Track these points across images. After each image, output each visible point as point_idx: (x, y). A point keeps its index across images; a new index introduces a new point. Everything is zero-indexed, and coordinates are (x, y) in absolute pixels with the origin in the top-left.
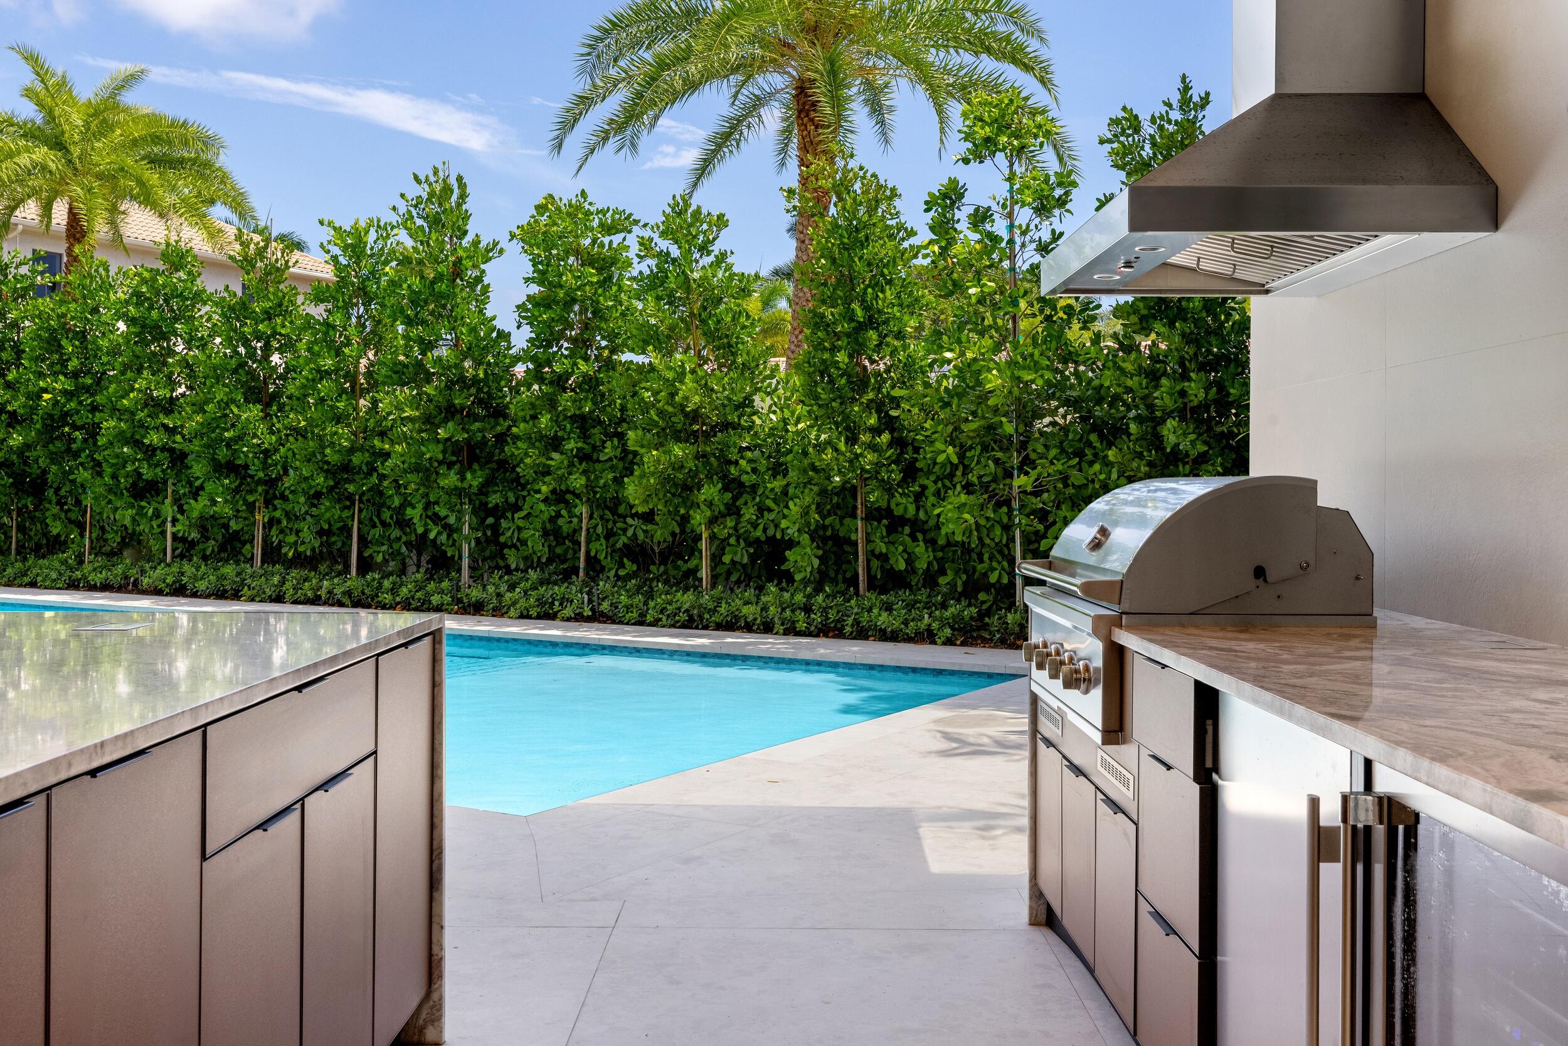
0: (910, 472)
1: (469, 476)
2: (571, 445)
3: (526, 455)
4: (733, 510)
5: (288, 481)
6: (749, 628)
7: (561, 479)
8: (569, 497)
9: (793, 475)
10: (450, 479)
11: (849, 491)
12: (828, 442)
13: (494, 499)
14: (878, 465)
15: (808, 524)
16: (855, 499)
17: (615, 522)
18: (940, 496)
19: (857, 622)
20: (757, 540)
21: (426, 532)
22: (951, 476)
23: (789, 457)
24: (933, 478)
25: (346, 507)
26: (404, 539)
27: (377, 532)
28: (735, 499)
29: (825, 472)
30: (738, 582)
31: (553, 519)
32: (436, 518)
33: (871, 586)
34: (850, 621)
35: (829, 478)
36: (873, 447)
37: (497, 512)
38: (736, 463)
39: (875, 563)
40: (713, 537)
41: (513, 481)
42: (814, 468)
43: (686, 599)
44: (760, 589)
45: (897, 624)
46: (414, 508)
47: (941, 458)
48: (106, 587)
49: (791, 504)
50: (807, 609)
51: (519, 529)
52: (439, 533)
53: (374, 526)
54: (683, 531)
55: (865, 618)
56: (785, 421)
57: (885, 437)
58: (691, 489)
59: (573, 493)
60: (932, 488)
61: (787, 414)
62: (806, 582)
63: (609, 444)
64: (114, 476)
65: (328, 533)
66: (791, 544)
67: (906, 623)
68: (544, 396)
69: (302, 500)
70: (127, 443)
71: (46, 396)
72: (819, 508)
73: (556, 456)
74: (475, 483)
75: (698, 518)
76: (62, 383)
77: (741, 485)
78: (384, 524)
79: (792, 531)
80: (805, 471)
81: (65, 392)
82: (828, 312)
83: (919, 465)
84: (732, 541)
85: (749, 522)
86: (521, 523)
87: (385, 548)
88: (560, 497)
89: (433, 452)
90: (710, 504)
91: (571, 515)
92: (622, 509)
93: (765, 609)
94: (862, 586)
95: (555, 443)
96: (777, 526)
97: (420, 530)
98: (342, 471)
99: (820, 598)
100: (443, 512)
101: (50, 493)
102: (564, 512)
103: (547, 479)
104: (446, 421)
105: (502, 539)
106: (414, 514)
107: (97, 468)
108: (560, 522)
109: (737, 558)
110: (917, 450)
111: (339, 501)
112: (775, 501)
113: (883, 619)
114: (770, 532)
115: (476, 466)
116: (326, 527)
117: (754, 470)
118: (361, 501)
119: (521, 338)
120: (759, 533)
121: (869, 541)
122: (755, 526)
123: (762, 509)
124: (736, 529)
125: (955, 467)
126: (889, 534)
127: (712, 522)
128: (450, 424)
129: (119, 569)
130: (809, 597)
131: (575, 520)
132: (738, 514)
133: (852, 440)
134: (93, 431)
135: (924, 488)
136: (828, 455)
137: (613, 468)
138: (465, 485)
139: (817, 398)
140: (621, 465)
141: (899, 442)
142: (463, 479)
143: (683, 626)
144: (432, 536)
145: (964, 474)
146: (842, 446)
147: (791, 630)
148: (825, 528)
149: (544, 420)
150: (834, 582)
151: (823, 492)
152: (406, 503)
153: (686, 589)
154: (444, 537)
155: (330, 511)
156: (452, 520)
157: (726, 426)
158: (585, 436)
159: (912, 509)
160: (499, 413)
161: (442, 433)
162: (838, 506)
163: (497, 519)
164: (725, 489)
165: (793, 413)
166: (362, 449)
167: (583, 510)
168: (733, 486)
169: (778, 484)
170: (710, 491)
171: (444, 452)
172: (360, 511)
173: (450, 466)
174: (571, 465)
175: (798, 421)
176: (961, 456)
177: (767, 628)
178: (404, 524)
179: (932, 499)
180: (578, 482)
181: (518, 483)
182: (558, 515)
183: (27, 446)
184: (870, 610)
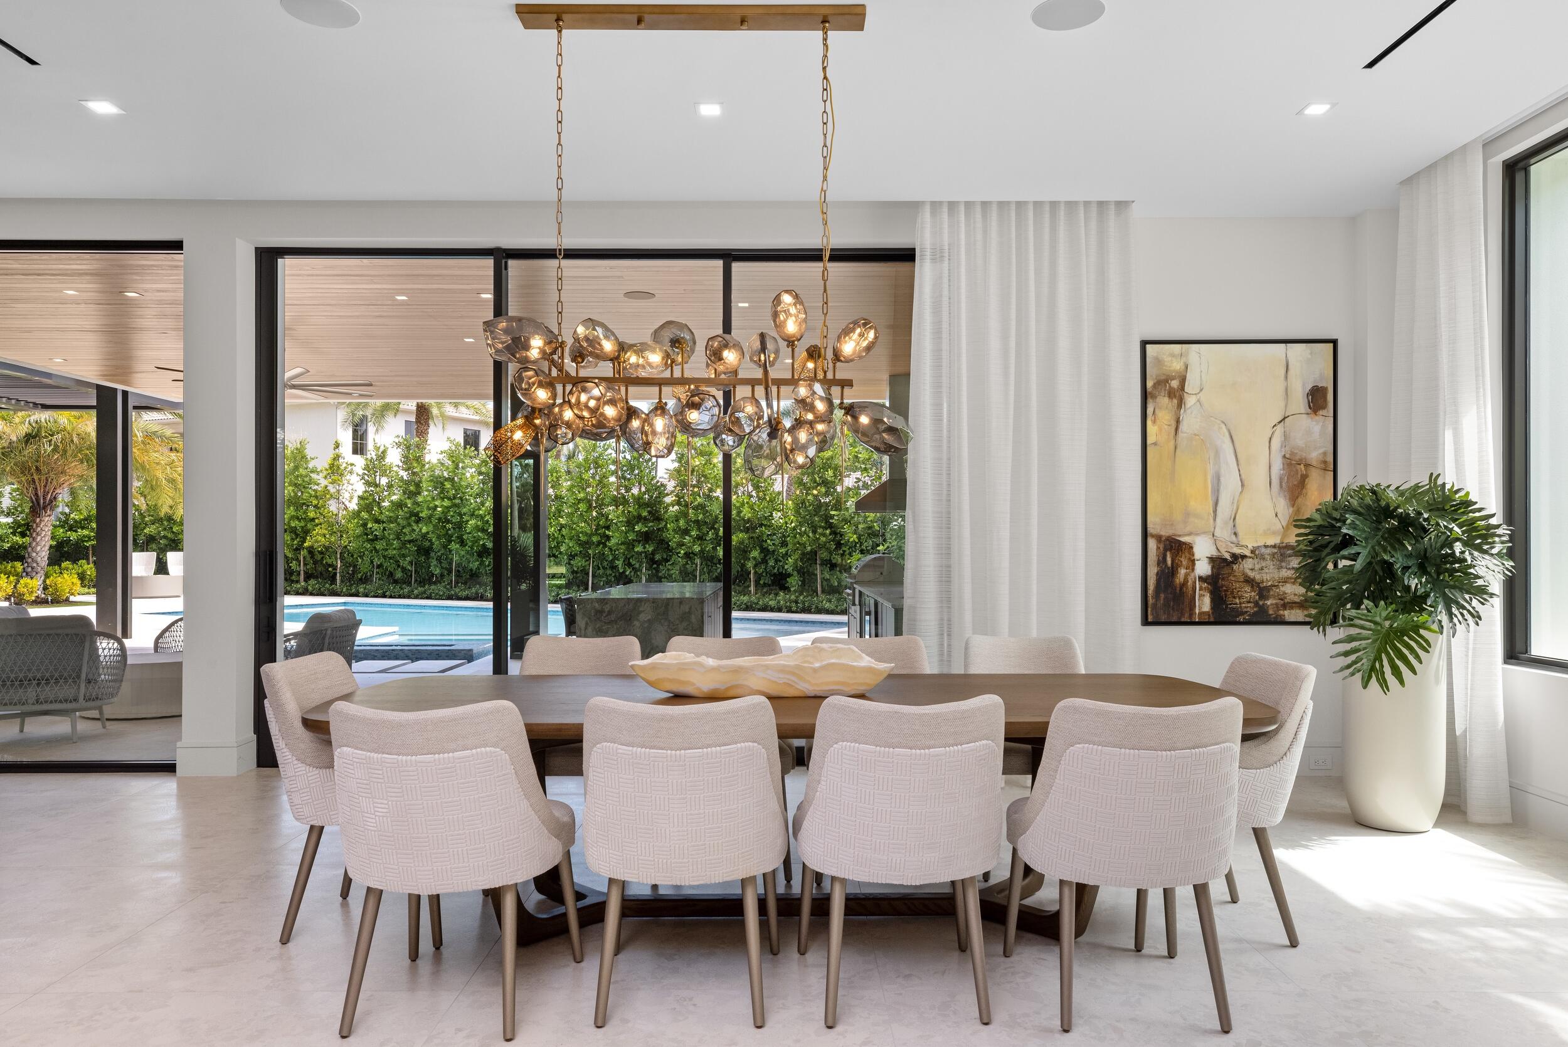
0: (839, 545)
1: (647, 546)
2: (693, 533)
3: (674, 537)
4: (764, 561)
5: (563, 549)
6: (772, 610)
7: (689, 547)
8: (691, 555)
9: (790, 546)
10: (639, 548)
11: (814, 553)
12: (805, 532)
13: (657, 557)
14: (825, 543)
15: (797, 567)
16: (816, 556)
17: (712, 567)
18: (850, 555)
19: (817, 607)
20: (775, 574)
21: (624, 572)
22: (855, 546)
23: (788, 539)
24: (848, 547)
25: (587, 560)
26: (613, 575)
27: (601, 571)
28: (765, 556)
29: (804, 545)
30: (766, 593)
31: (684, 565)
32: (630, 565)
33: (823, 591)
34: (814, 607)
35: (805, 547)
36: (824, 535)
37: (658, 563)
38: (766, 541)
39: (825, 583)
40: (756, 573)
41: (665, 548)
42: (799, 543)
43: (745, 599)
44: (777, 594)
45: (833, 607)
46: (618, 560)
47: (851, 540)
48: (467, 598)
49: (790, 560)
50: (796, 602)
51: (668, 570)
52: (630, 572)
53: (599, 569)
54: (742, 570)
55: (820, 606)
56: (786, 523)
57: (828, 532)
58: (746, 552)
59: (692, 553)
60: (847, 552)
61: (787, 519)
62: (795, 591)
63: (710, 532)
64: (472, 548)
65: (576, 572)
66: (789, 575)
67: (837, 607)
68: (680, 512)
69: (566, 557)
70: (479, 531)
71: (439, 509)
72: (801, 560)
73: (687, 537)
74: (651, 549)
75: (750, 565)
76: (446, 503)
77: (768, 550)
78: (604, 568)
79: (790, 570)
80: (795, 544)
81: (447, 507)
82: (806, 479)
83: (842, 542)
84: (764, 574)
85: (771, 566)
86: (670, 567)
87: (604, 579)
88: (689, 556)
89: (631, 536)
90: (755, 558)
91: (693, 563)
92: (715, 561)
93: (779, 602)
94: (819, 592)
95: (686, 532)
96: (783, 568)
97: (621, 571)
98: (586, 545)
99: (801, 598)
100: (634, 563)
101: (432, 554)
102: (689, 562)
103: (683, 547)
104: (638, 523)
105: (660, 574)
106: (619, 563)
107: (462, 543)
108: (688, 566)
109: (766, 582)
110: (841, 536)
111: (584, 558)
112: (782, 557)
113: (827, 605)
114: (781, 570)
115: (650, 542)
116: (576, 569)
117: (774, 544)
118: (593, 558)
119: (671, 485)
120: (776, 571)
121: (822, 574)
122: (774, 568)
123: (777, 561)
124: (765, 569)
125: (856, 543)
126: (830, 570)
127: (755, 566)
128: (640, 524)
129: (474, 590)
130: (797, 597)
131: (694, 565)
132: (766, 562)
133: (814, 532)
134: (460, 526)
135: (844, 551)
136: (804, 539)
137: (712, 543)
138: (646, 550)
139: (800, 514)
140: (715, 542)
141: (834, 533)
142: (645, 548)
143: (744, 610)
144: (627, 573)
145: (860, 546)
146: (811, 535)
147: (790, 611)
148: (803, 568)
149: (682, 523)
150: (808, 591)
151: (803, 554)
152: (616, 558)
153: (744, 595)
154: (632, 574)
155: (578, 562)
156: (637, 566)
157: (761, 525)
158: (699, 529)
159: (840, 560)
160: (658, 518)
161: (637, 528)
162: (809, 559)
163: (658, 565)
164: (761, 552)
165: (789, 519)
166: (596, 534)
167: (698, 561)
168: (765, 551)
169: (783, 550)
170: (755, 553)
171: (637, 536)
172: (593, 562)
173: (639, 542)
174: (694, 541)
175: (792, 522)
176: (859, 538)
177: (780, 610)
178: (614, 568)
179: (848, 556)
180: (697, 548)
181: (668, 549)
182: (687, 563)
183: (428, 533)
184: (822, 602)
